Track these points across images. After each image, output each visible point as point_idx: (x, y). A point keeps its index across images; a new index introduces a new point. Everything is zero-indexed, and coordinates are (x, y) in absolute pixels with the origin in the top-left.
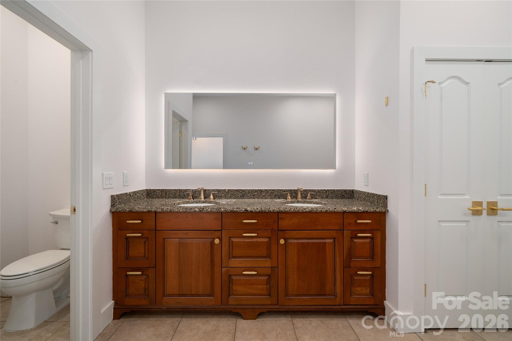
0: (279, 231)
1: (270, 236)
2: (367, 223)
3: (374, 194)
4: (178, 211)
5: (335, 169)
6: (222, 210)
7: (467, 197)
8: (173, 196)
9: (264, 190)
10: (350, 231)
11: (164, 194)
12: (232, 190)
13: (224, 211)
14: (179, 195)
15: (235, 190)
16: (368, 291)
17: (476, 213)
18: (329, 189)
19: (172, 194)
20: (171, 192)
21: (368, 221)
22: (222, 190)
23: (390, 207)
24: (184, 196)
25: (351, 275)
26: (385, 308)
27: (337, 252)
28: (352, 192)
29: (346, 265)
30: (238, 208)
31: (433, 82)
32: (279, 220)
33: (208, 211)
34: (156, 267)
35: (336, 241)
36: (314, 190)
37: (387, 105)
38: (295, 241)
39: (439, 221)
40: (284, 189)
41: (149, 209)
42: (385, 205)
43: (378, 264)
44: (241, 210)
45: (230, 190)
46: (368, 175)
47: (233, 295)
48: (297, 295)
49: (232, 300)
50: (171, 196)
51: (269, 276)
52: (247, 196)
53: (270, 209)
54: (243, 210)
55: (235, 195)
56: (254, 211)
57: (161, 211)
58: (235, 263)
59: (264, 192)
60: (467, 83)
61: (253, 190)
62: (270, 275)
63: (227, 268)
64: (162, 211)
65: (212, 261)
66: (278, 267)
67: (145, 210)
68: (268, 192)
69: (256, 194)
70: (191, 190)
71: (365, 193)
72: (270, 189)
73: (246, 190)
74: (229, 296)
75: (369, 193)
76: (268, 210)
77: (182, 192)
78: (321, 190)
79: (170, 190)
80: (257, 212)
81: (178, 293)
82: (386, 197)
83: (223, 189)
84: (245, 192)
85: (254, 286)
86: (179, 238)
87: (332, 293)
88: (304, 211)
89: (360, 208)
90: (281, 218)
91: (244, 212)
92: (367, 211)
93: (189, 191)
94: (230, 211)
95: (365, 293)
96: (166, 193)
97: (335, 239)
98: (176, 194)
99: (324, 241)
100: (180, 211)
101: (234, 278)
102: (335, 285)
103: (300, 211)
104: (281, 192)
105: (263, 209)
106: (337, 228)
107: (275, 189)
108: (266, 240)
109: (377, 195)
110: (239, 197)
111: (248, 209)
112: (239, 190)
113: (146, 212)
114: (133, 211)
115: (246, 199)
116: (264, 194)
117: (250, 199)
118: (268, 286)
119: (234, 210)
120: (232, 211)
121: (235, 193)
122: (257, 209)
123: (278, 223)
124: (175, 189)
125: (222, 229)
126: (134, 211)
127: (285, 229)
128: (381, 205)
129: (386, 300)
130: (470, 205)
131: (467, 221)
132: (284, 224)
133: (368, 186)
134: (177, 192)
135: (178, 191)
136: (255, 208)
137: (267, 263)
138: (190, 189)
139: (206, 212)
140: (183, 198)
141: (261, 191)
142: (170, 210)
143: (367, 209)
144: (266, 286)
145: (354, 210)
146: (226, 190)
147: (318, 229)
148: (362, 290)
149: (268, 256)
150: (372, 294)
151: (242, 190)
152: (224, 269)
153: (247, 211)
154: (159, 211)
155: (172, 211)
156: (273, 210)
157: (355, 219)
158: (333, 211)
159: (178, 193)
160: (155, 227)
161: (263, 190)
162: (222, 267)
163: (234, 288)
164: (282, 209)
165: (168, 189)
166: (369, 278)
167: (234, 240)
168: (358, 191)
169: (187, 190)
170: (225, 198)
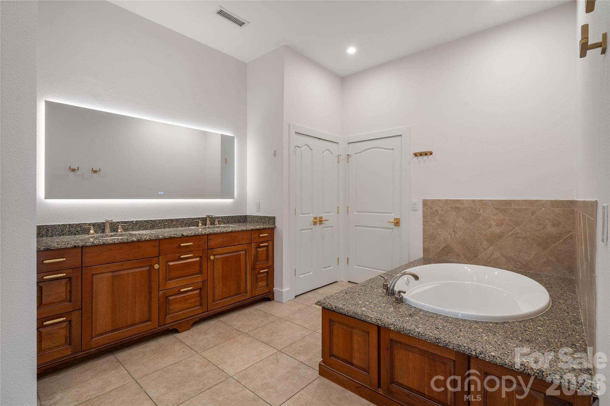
0: (209, 249)
1: (201, 256)
2: (265, 236)
3: (266, 217)
4: (113, 243)
5: (233, 198)
6: (161, 237)
7: (311, 215)
8: (60, 233)
9: (175, 219)
10: (255, 243)
11: (44, 232)
12: (141, 221)
13: (163, 238)
14: (68, 231)
15: (144, 221)
16: (265, 284)
17: (315, 223)
18: (229, 216)
19: (58, 231)
20: (56, 228)
21: (266, 235)
22: (128, 221)
23: (277, 224)
24: (77, 231)
25: (256, 275)
26: (274, 293)
27: (248, 260)
28: (246, 217)
29: (253, 268)
30: (175, 234)
31: (299, 147)
32: (209, 241)
33: (147, 239)
34: (82, 309)
35: (247, 252)
36: (218, 217)
37: (275, 156)
38: (220, 256)
39: (301, 230)
40: (193, 217)
41: (75, 245)
42: (274, 223)
43: (270, 264)
44: (179, 235)
45: (139, 221)
46: (259, 203)
47: (170, 314)
48: (221, 300)
49: (169, 319)
50: (57, 233)
51: (200, 289)
52: (158, 227)
53: (202, 232)
54: (180, 235)
55: (144, 226)
56: (189, 235)
57: (91, 245)
58: (172, 284)
59: (175, 221)
60: (311, 150)
61: (164, 220)
62: (202, 288)
63: (164, 291)
64: (93, 244)
65: (150, 288)
66: (207, 280)
67: (69, 246)
68: (179, 221)
69: (167, 223)
70: (87, 223)
71: (258, 216)
72: (180, 218)
73: (156, 220)
74: (166, 316)
75: (262, 216)
76: (201, 234)
77: (74, 228)
78: (223, 216)
79: (54, 225)
80: (192, 236)
81: (110, 329)
82: (274, 218)
83: (130, 220)
84: (155, 222)
85: (189, 301)
86: (112, 272)
87: (244, 291)
88: (227, 231)
89: (261, 226)
90: (210, 239)
91: (181, 237)
92: (265, 228)
93: (84, 225)
94: (168, 237)
95: (264, 285)
96: (47, 230)
97: (246, 250)
98: (64, 230)
99: (238, 253)
100: (116, 242)
101: (170, 298)
102: (246, 284)
103: (225, 232)
104: (191, 220)
105: (197, 233)
106: (247, 242)
107: (185, 218)
108: (198, 259)
109: (268, 217)
110: (148, 228)
111: (184, 234)
112: (148, 220)
113: (71, 248)
114: (51, 249)
115: (156, 229)
116: (174, 224)
117: (160, 229)
118: (200, 298)
119: (172, 236)
120: (170, 237)
121: (145, 224)
122: (192, 233)
123: (208, 243)
124: (63, 225)
125: (159, 255)
126: (53, 248)
127: (213, 248)
128: (272, 223)
129: (274, 287)
130: (312, 219)
131: (312, 229)
132: (212, 243)
133: (259, 211)
134: (66, 227)
135: (68, 226)
136: (190, 233)
137: (198, 279)
138: (85, 224)
139: (144, 240)
140: (76, 235)
141: (172, 220)
142: (103, 243)
143: (265, 227)
144: (198, 298)
145: (258, 228)
146: (133, 221)
147: (235, 244)
148: (262, 284)
149: (201, 272)
150: (267, 285)
151: (151, 221)
152: (161, 293)
153: (183, 235)
154: (88, 245)
155: (106, 243)
156: (205, 233)
157: (258, 234)
158: (246, 230)
159: (67, 229)
160: (81, 264)
161: (173, 219)
162: (159, 291)
163: (171, 307)
164: (211, 232)
165: (51, 225)
166: (265, 274)
167: (171, 264)
168: (251, 216)
169: (81, 224)
170: (132, 230)
